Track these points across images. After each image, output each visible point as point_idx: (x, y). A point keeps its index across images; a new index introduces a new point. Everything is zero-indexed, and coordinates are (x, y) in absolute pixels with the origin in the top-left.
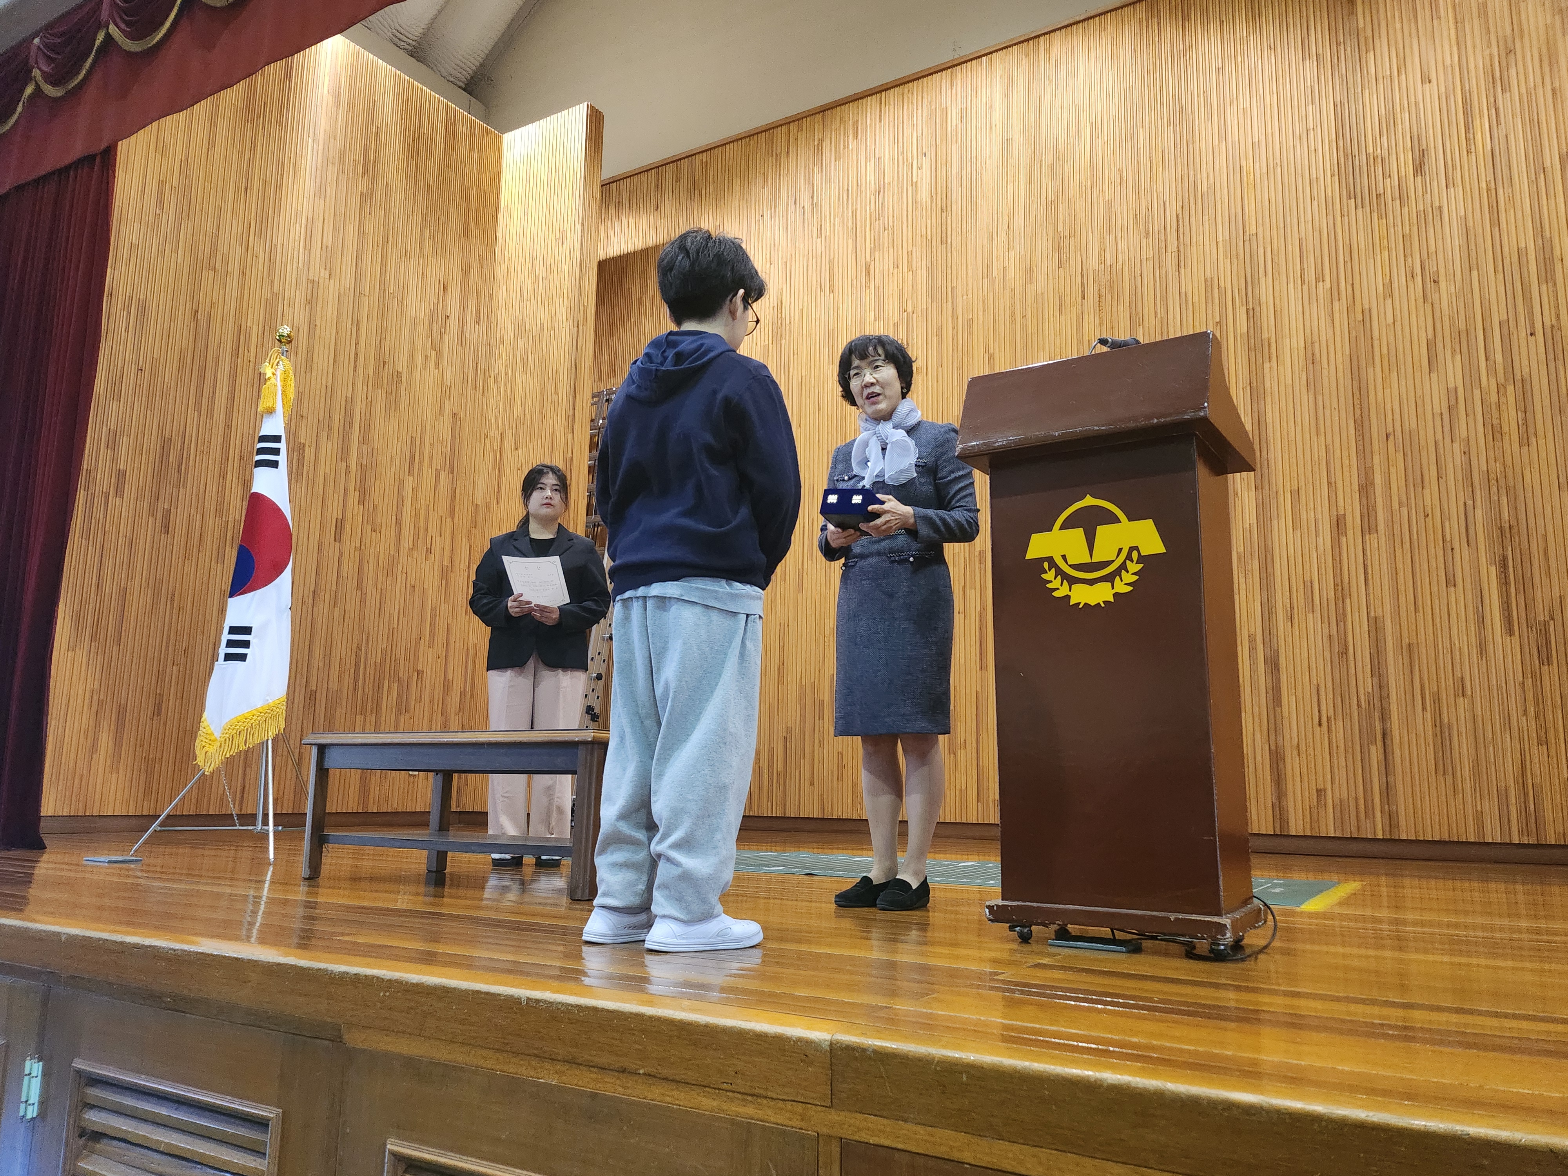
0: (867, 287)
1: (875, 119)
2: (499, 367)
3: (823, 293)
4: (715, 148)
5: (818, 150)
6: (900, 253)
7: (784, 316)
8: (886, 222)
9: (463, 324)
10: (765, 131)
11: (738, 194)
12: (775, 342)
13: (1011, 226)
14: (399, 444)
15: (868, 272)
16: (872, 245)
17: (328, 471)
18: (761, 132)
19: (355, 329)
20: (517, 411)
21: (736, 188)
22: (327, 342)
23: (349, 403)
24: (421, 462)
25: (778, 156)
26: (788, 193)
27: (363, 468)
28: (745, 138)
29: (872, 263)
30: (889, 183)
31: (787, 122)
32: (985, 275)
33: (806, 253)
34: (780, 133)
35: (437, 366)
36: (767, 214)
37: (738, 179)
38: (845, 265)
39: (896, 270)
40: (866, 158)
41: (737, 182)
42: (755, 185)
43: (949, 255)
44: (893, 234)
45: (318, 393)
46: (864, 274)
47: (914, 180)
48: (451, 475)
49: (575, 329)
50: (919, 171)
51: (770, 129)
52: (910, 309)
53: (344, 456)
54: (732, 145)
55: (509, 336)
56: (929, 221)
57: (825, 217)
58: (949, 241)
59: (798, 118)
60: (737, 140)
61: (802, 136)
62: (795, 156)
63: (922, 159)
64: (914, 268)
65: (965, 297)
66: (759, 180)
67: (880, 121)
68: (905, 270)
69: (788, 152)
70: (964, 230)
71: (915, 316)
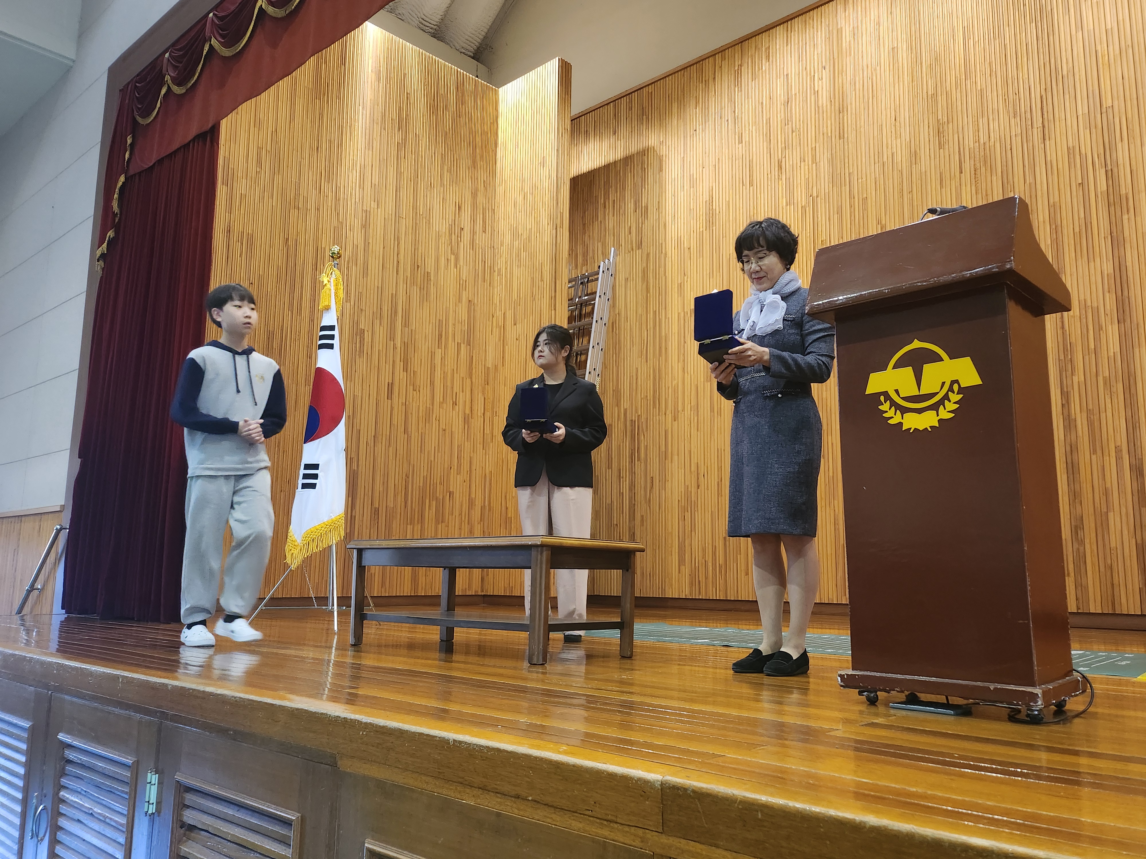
0: (780, 179)
1: (783, 44)
2: (501, 263)
3: (744, 187)
4: (657, 81)
5: (738, 74)
6: (806, 149)
7: (714, 208)
8: (794, 125)
9: (473, 233)
10: (696, 63)
11: (676, 115)
12: (708, 228)
13: (898, 119)
14: (431, 325)
15: (780, 167)
16: (783, 145)
17: (381, 348)
18: (693, 65)
19: (396, 243)
20: (515, 296)
21: (675, 110)
22: (377, 254)
23: (394, 297)
24: (447, 339)
25: (707, 82)
26: (715, 110)
27: (405, 345)
28: (681, 70)
29: (784, 160)
30: (796, 94)
31: (713, 55)
32: (877, 160)
33: (731, 157)
34: (708, 65)
35: (456, 266)
36: (699, 128)
37: (676, 103)
38: (762, 164)
39: (802, 164)
40: (777, 76)
41: (675, 105)
42: (689, 107)
43: (846, 147)
44: (800, 135)
45: (372, 292)
46: (777, 169)
47: (816, 90)
48: (469, 347)
49: (554, 231)
50: (820, 82)
51: (699, 62)
52: (815, 194)
53: (392, 338)
54: (671, 77)
55: (507, 239)
56: (829, 122)
57: (745, 126)
58: (846, 136)
59: (722, 51)
60: (675, 73)
61: (725, 64)
62: (720, 81)
63: (822, 72)
64: (818, 160)
65: (860, 181)
66: (693, 103)
67: (787, 45)
68: (810, 163)
69: (714, 78)
70: (858, 126)
71: (819, 199)
